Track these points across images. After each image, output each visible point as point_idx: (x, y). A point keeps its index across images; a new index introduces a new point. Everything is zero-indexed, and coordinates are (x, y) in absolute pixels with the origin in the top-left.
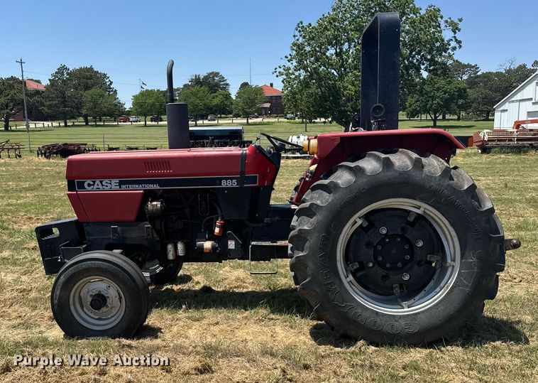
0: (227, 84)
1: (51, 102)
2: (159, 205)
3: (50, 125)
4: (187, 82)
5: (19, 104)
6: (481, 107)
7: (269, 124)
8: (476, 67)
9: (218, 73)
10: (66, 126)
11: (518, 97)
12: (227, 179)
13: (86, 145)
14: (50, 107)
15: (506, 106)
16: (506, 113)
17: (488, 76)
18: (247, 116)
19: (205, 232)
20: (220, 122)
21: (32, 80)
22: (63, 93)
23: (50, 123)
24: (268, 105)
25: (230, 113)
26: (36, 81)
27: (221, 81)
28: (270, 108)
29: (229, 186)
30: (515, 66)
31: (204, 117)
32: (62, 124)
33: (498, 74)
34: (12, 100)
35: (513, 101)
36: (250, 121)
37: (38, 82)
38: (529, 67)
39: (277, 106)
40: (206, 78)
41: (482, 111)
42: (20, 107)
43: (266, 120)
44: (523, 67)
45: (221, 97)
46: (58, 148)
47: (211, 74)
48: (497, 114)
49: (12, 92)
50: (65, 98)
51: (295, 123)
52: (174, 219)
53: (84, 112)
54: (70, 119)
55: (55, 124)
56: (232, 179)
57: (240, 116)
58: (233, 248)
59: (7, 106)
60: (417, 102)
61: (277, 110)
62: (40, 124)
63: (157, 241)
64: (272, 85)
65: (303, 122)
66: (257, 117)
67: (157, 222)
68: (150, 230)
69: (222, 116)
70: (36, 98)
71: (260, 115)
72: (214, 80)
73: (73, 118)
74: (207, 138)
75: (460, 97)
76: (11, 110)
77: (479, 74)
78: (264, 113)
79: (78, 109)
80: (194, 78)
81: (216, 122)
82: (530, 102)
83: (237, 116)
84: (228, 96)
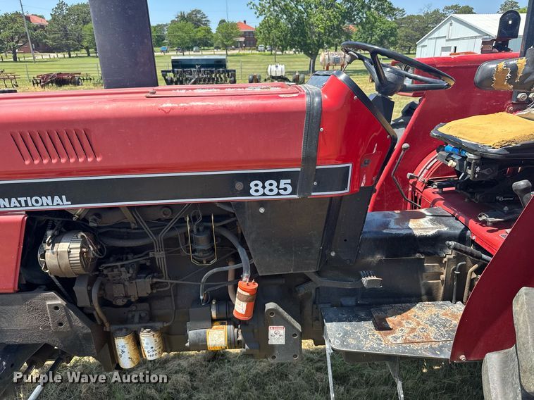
0: (208, 21)
1: (55, 35)
2: (76, 253)
3: (56, 56)
4: (174, 18)
5: (23, 37)
6: (405, 44)
7: (244, 55)
8: (403, 11)
9: (200, 11)
10: (70, 57)
11: (436, 35)
12: (263, 178)
13: (80, 74)
14: (54, 40)
15: (426, 43)
16: (425, 48)
17: (411, 18)
18: (226, 47)
19: (208, 303)
20: (204, 53)
21: (36, 15)
22: (64, 27)
23: (55, 55)
24: (242, 39)
25: (212, 45)
26: (40, 17)
27: (202, 18)
28: (245, 42)
29: (271, 196)
30: (431, 10)
31: (189, 49)
32: (67, 55)
33: (419, 17)
34: (16, 33)
35: (431, 39)
36: (229, 53)
37: (42, 17)
38: (441, 11)
39: (250, 40)
40: (190, 14)
41: (405, 47)
42: (24, 39)
43: (242, 52)
44: (436, 12)
45: (203, 31)
46: (53, 77)
47: (194, 11)
48: (418, 49)
49: (15, 26)
50: (67, 31)
51: (265, 55)
52: (125, 276)
53: (85, 44)
54: (74, 51)
55: (60, 55)
56: (278, 177)
57: (220, 48)
58: (283, 342)
59: (12, 39)
60: (359, 38)
61: (250, 43)
62: (46, 56)
63: (86, 337)
64: (245, 22)
65: (271, 54)
66: (234, 49)
67: (80, 289)
68: (61, 312)
69: (206, 48)
70: (38, 31)
71: (237, 47)
72: (196, 17)
73: (76, 50)
74: (193, 66)
75: (392, 35)
76: (17, 42)
77: (405, 16)
78: (239, 45)
79: (79, 41)
80: (180, 15)
81: (200, 53)
82: (445, 39)
83: (217, 48)
84: (209, 31)
